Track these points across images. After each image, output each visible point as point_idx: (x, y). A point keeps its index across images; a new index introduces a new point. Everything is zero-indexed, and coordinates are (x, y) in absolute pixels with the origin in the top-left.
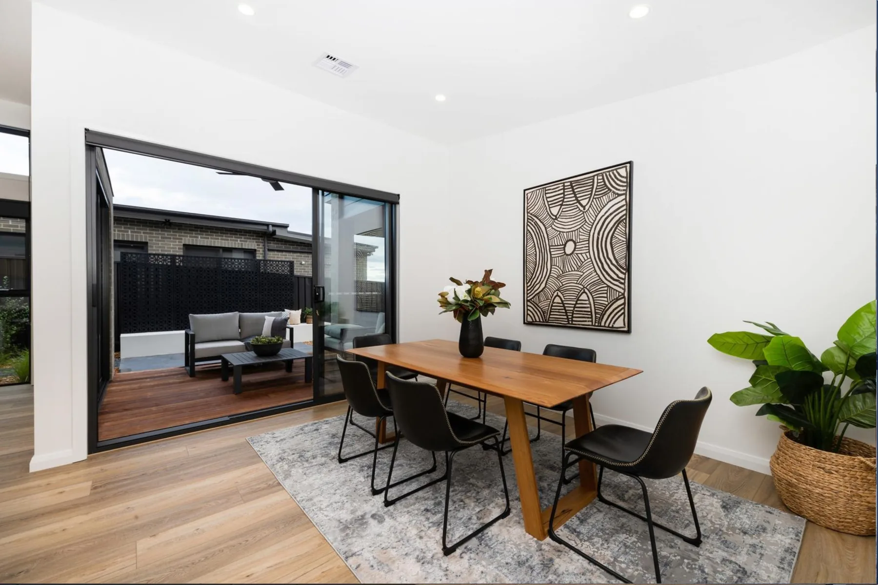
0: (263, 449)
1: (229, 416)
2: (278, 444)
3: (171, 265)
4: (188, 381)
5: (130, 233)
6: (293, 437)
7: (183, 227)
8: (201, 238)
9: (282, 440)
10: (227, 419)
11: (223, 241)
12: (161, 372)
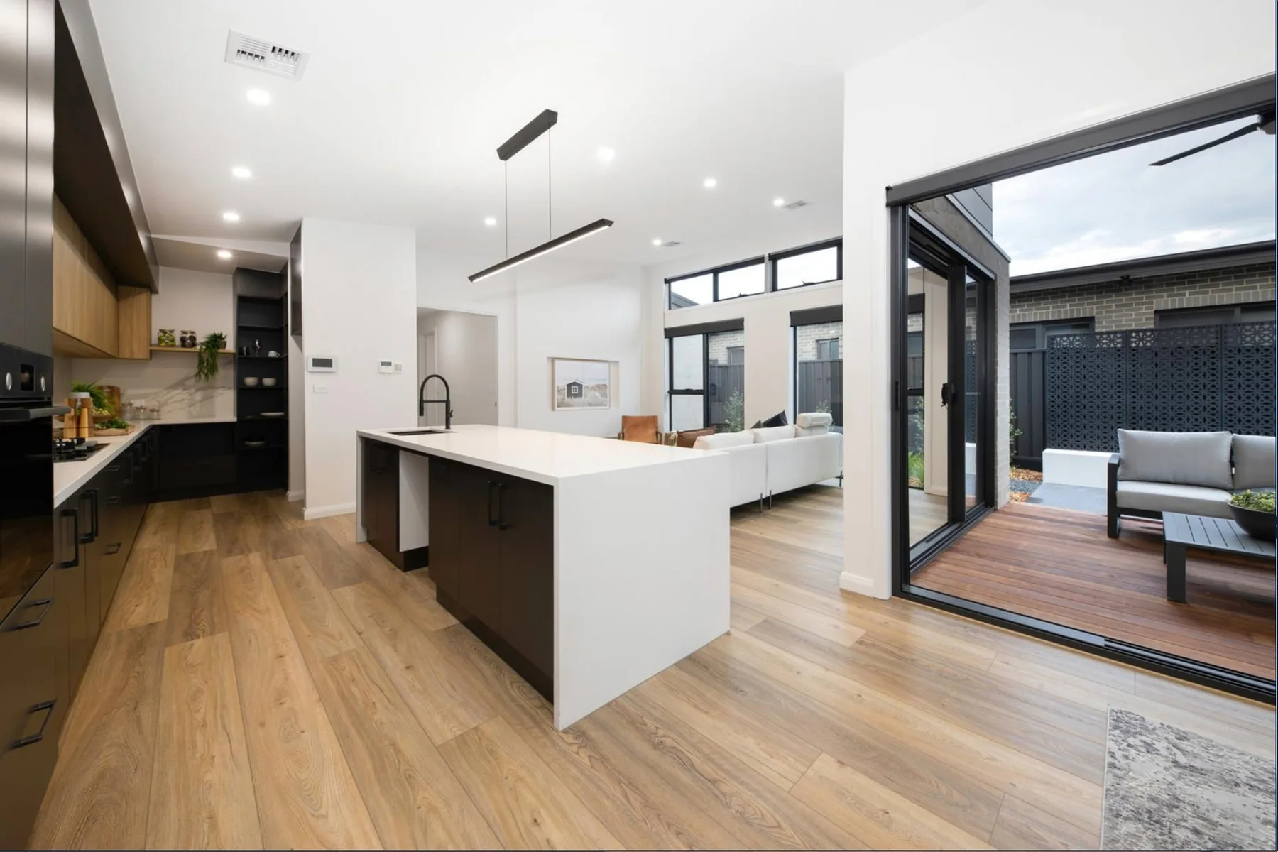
0: (1126, 757)
1: (1107, 639)
2: (1176, 771)
3: (1122, 347)
4: (1101, 543)
5: (1068, 308)
6: (1237, 784)
7: (1154, 283)
8: (1190, 294)
9: (1192, 769)
10: (1101, 642)
11: (1242, 292)
12: (1069, 516)
